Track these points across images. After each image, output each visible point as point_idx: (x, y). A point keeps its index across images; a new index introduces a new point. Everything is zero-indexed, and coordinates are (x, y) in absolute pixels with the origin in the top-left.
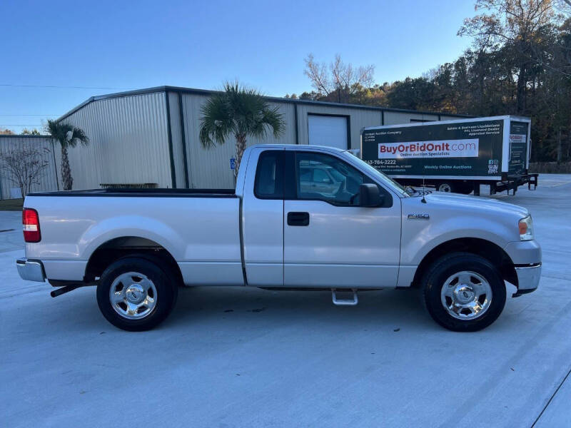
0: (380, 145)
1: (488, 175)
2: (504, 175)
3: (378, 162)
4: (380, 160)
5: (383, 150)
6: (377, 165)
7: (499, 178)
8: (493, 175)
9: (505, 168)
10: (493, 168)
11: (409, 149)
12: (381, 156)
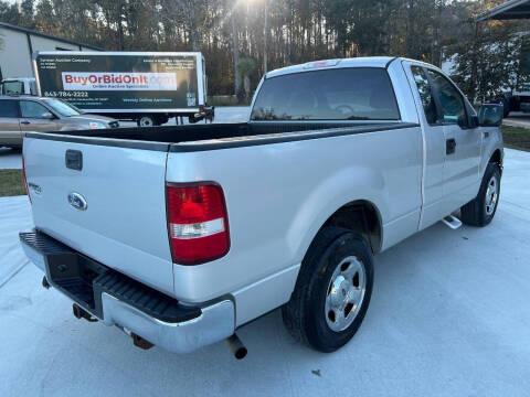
0: (64, 74)
1: (186, 107)
2: (201, 107)
3: (65, 94)
4: (67, 92)
5: (69, 79)
6: (63, 97)
7: (197, 110)
8: (192, 107)
9: (201, 102)
10: (191, 102)
11: (102, 80)
12: (67, 86)
